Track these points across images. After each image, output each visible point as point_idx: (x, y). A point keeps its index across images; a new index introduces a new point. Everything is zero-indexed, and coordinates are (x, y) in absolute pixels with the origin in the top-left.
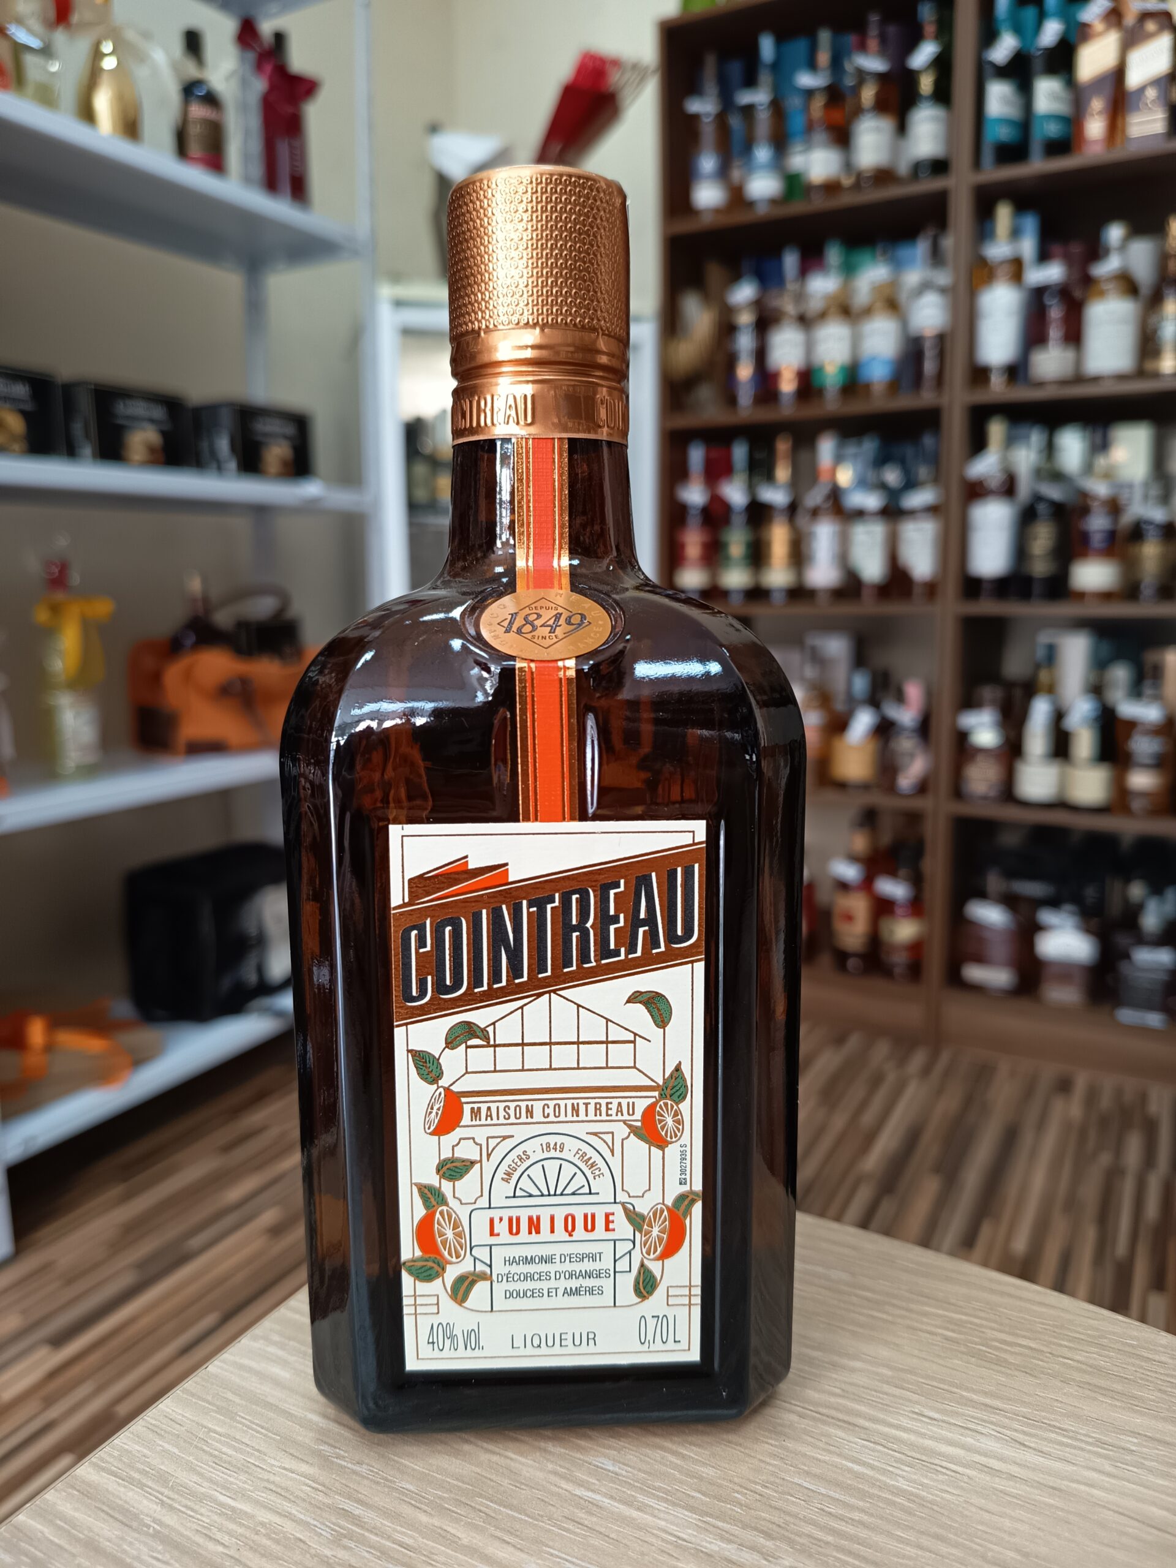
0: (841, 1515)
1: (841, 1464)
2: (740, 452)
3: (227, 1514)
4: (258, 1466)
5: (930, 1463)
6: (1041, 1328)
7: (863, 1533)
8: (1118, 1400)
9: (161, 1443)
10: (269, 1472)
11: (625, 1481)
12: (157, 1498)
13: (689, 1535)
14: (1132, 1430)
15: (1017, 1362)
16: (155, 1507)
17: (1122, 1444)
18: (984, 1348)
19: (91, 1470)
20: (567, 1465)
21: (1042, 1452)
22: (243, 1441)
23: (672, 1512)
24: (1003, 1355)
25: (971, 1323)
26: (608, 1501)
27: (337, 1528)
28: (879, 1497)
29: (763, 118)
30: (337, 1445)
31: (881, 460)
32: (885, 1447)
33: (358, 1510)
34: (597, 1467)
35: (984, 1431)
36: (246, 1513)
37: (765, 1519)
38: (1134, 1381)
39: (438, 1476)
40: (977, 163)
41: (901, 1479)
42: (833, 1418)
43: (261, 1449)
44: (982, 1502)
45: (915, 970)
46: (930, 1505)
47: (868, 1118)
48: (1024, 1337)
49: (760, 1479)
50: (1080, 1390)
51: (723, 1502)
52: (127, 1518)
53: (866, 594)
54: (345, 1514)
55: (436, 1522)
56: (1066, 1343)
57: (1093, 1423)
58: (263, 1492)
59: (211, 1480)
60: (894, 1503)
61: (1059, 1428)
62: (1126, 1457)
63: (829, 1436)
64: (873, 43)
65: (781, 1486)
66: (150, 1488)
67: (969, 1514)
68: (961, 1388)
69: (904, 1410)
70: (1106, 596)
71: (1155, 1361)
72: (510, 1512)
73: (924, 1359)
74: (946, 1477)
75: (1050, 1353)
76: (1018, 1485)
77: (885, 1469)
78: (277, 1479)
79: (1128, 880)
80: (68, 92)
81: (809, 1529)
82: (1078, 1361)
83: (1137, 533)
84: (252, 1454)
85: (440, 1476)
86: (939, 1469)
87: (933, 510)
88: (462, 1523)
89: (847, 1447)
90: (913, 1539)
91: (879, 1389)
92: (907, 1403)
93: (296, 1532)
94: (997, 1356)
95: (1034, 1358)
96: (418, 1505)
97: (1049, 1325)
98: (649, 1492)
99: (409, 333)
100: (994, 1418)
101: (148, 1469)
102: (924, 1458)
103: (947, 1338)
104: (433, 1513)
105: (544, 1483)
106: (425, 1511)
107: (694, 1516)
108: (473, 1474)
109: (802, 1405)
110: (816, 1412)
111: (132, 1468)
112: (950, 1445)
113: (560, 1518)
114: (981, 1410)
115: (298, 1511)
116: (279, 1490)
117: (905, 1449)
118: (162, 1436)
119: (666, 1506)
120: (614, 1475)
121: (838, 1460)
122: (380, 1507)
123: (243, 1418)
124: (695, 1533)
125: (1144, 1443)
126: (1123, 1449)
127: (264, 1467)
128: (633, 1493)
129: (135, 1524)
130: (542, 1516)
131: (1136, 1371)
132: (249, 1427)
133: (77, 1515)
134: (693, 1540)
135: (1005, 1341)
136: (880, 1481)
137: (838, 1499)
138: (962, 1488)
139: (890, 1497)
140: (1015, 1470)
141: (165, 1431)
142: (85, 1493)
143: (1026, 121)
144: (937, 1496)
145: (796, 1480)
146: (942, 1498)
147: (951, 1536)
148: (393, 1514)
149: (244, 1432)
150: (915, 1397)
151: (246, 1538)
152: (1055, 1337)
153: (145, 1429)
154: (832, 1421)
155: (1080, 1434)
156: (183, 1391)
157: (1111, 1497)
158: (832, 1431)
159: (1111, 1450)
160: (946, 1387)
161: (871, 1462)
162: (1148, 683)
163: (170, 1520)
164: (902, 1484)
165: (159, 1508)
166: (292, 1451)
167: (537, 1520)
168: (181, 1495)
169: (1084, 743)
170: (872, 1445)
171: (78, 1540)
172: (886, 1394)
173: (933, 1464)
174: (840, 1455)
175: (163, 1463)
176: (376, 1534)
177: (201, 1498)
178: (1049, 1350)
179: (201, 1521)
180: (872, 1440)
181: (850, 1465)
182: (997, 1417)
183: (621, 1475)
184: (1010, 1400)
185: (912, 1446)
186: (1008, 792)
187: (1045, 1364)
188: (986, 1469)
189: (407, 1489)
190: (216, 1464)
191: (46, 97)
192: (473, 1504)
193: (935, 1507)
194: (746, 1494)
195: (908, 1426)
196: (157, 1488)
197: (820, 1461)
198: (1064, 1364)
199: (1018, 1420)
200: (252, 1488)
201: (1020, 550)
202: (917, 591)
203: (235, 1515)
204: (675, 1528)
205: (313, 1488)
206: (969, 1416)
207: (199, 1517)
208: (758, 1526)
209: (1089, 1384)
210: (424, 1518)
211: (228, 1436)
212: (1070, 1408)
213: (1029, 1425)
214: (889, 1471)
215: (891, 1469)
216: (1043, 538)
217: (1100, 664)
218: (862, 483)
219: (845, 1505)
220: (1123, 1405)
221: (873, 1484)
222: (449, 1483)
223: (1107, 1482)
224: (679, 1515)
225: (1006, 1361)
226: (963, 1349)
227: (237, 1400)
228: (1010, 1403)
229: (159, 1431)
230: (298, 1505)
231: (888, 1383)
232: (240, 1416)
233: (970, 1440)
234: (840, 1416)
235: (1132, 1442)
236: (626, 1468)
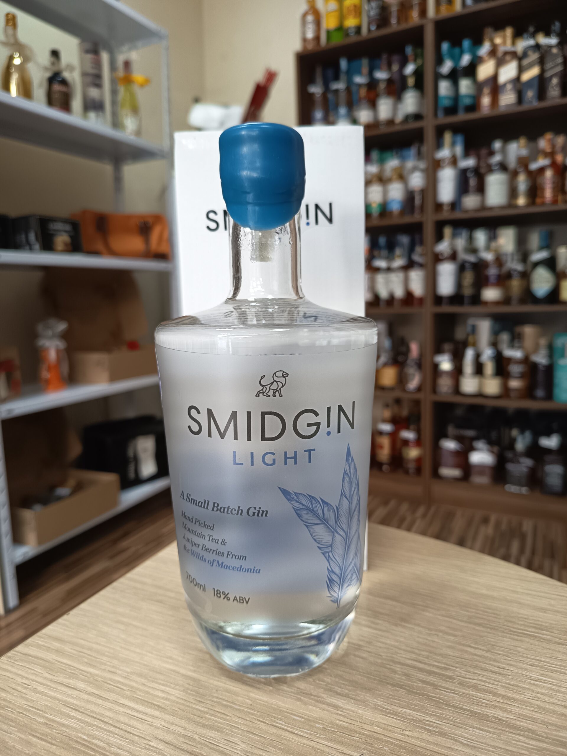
29: (343, 97)
40: (436, 114)
45: (419, 471)
70: (497, 303)
79: (511, 428)
83: (509, 276)
143: (456, 97)
162: (516, 341)
169: (489, 368)
186: (457, 390)
201: (459, 284)
216: (469, 278)
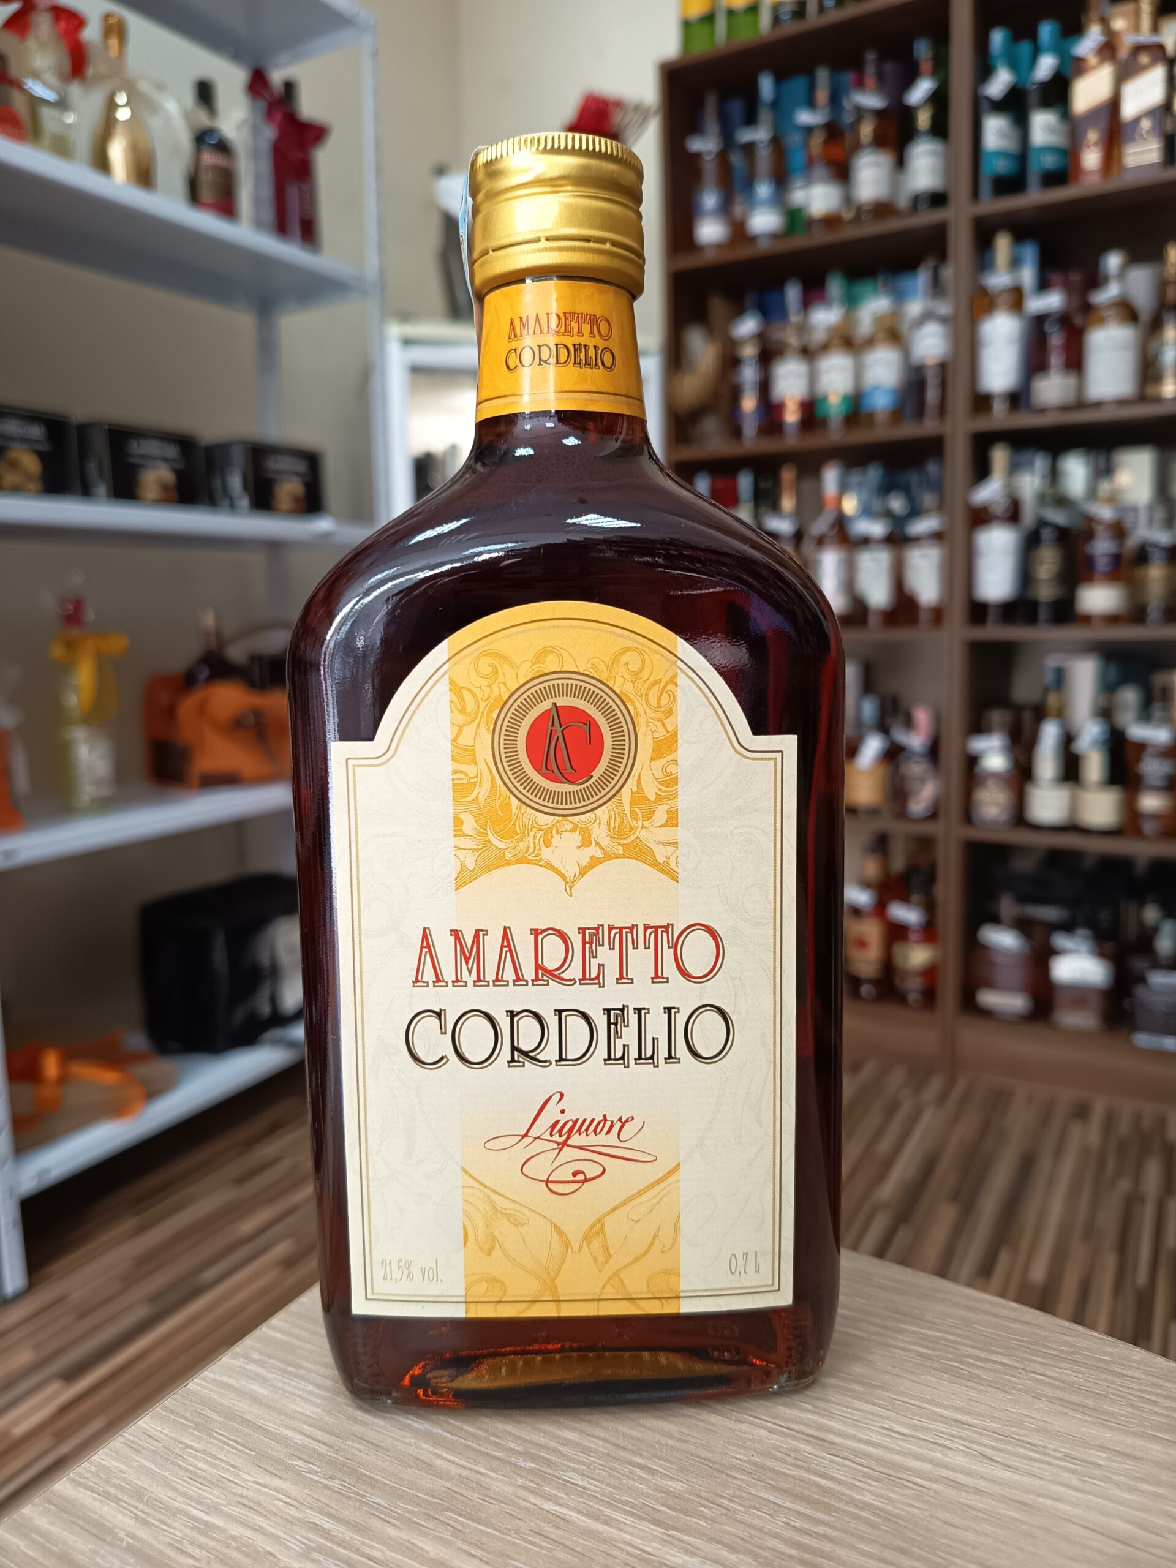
0: (806, 1529)
1: (810, 1479)
2: (745, 482)
3: (199, 1528)
4: (233, 1482)
5: (897, 1478)
6: (1016, 1344)
7: (827, 1547)
8: (1089, 1415)
9: (138, 1459)
10: (243, 1487)
11: (593, 1496)
12: (131, 1512)
13: (654, 1548)
14: (1101, 1445)
15: (989, 1378)
16: (129, 1521)
17: (1091, 1459)
18: (957, 1365)
19: (68, 1485)
20: (537, 1480)
21: (1009, 1467)
22: (219, 1457)
23: (638, 1526)
24: (977, 1372)
25: (946, 1340)
26: (576, 1515)
27: (307, 1542)
28: (844, 1511)
29: (764, 156)
30: (311, 1461)
31: (887, 488)
32: (853, 1462)
33: (327, 1524)
34: (567, 1481)
35: (953, 1446)
36: (218, 1528)
37: (729, 1533)
38: (1106, 1397)
39: (408, 1490)
40: (975, 194)
41: (867, 1493)
42: (803, 1433)
43: (236, 1464)
44: (947, 1516)
45: (930, 996)
46: (895, 1519)
47: (884, 1146)
48: (997, 1353)
49: (727, 1494)
50: (1051, 1405)
51: (689, 1516)
52: (101, 1531)
53: (873, 620)
54: (316, 1528)
55: (405, 1535)
56: (1039, 1359)
57: (1062, 1438)
58: (235, 1506)
59: (185, 1495)
60: (858, 1518)
61: (1030, 1444)
62: (1096, 1472)
63: (797, 1451)
64: (870, 80)
65: (748, 1500)
66: (126, 1502)
67: (934, 1528)
68: (932, 1404)
69: (876, 1426)
70: (1113, 619)
71: (1128, 1376)
72: (478, 1526)
73: (895, 1375)
74: (913, 1492)
75: (1023, 1369)
76: (984, 1500)
77: (852, 1484)
78: (250, 1494)
79: (1142, 903)
80: (83, 143)
81: (773, 1543)
82: (1050, 1377)
83: (1142, 556)
84: (227, 1470)
85: (411, 1491)
86: (906, 1483)
87: (938, 536)
88: (430, 1537)
89: (815, 1462)
90: (876, 1552)
91: (850, 1405)
92: (878, 1419)
93: (266, 1545)
94: (969, 1372)
95: (1007, 1374)
96: (387, 1519)
97: (1024, 1341)
98: (615, 1505)
99: (417, 371)
100: (964, 1433)
101: (124, 1484)
102: (892, 1473)
103: (921, 1355)
104: (401, 1526)
105: (513, 1497)
106: (394, 1525)
107: (660, 1529)
108: (443, 1489)
109: (772, 1420)
110: (786, 1428)
111: (108, 1482)
112: (918, 1460)
113: (527, 1532)
114: (951, 1425)
115: (269, 1525)
116: (252, 1505)
117: (873, 1464)
118: (139, 1452)
119: (632, 1519)
120: (581, 1489)
121: (806, 1475)
122: (350, 1521)
123: (219, 1434)
124: (660, 1547)
125: (1113, 1458)
126: (1092, 1463)
127: (238, 1482)
128: (600, 1507)
129: (108, 1538)
130: (509, 1530)
131: (1108, 1387)
132: (225, 1443)
133: (52, 1529)
134: (657, 1553)
135: (979, 1357)
136: (844, 1494)
137: (803, 1514)
138: (927, 1502)
139: (856, 1511)
140: (982, 1484)
141: (143, 1447)
142: (62, 1507)
143: (1023, 154)
144: (902, 1510)
145: (763, 1494)
146: (907, 1512)
147: (915, 1549)
148: (362, 1528)
149: (221, 1448)
150: (886, 1413)
151: (217, 1551)
152: (1030, 1355)
153: (123, 1445)
154: (802, 1436)
155: (1050, 1449)
156: (161, 1408)
157: (1076, 1511)
158: (801, 1446)
159: (1080, 1465)
160: (917, 1403)
161: (838, 1476)
162: (1157, 706)
163: (143, 1533)
164: (868, 1498)
165: (133, 1522)
166: (266, 1467)
167: (504, 1533)
168: (156, 1510)
169: (1094, 766)
170: (840, 1460)
171: (52, 1553)
172: (857, 1409)
173: (900, 1478)
174: (807, 1470)
175: (139, 1479)
176: (345, 1548)
177: (174, 1512)
178: (1022, 1366)
179: (174, 1534)
180: (841, 1455)
181: (818, 1479)
182: (966, 1432)
183: (589, 1489)
184: (980, 1415)
185: (879, 1460)
186: (1019, 817)
187: (1018, 1380)
188: (953, 1484)
189: (377, 1504)
190: (191, 1479)
191: (62, 148)
192: (441, 1518)
193: (900, 1522)
194: (712, 1508)
195: (878, 1441)
196: (131, 1502)
197: (787, 1475)
198: (1036, 1380)
199: (988, 1436)
200: (224, 1503)
201: (1025, 575)
202: (923, 617)
203: (207, 1529)
204: (640, 1542)
205: (285, 1503)
206: (938, 1431)
207: (171, 1530)
208: (723, 1539)
209: (1061, 1400)
210: (392, 1532)
211: (204, 1452)
212: (1040, 1423)
213: (997, 1440)
214: (856, 1485)
215: (858, 1483)
216: (1048, 563)
217: (1108, 687)
218: (866, 511)
219: (810, 1519)
220: (1094, 1420)
221: (839, 1498)
222: (419, 1497)
223: (1074, 1496)
224: (645, 1529)
225: (978, 1377)
226: (935, 1365)
227: (215, 1417)
228: (980, 1418)
229: (136, 1447)
230: (269, 1519)
231: (859, 1399)
232: (217, 1432)
233: (938, 1455)
234: (810, 1431)
235: (1099, 1456)
236: (594, 1482)
